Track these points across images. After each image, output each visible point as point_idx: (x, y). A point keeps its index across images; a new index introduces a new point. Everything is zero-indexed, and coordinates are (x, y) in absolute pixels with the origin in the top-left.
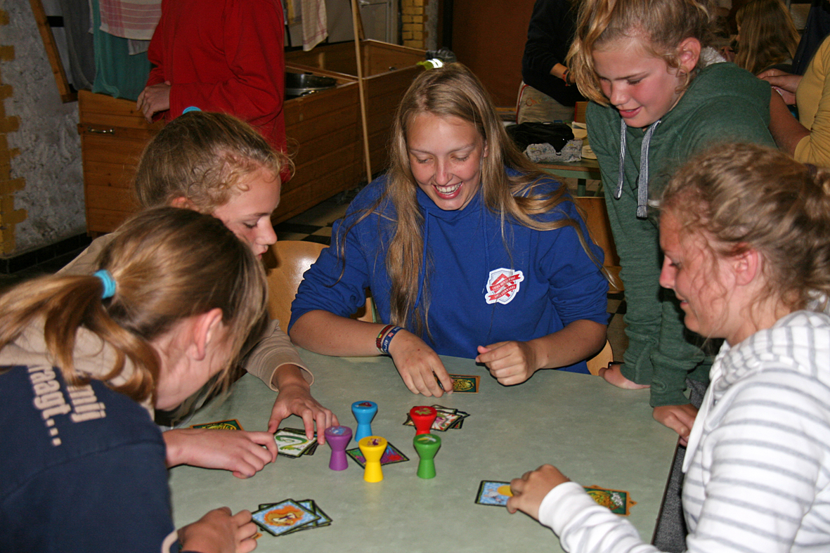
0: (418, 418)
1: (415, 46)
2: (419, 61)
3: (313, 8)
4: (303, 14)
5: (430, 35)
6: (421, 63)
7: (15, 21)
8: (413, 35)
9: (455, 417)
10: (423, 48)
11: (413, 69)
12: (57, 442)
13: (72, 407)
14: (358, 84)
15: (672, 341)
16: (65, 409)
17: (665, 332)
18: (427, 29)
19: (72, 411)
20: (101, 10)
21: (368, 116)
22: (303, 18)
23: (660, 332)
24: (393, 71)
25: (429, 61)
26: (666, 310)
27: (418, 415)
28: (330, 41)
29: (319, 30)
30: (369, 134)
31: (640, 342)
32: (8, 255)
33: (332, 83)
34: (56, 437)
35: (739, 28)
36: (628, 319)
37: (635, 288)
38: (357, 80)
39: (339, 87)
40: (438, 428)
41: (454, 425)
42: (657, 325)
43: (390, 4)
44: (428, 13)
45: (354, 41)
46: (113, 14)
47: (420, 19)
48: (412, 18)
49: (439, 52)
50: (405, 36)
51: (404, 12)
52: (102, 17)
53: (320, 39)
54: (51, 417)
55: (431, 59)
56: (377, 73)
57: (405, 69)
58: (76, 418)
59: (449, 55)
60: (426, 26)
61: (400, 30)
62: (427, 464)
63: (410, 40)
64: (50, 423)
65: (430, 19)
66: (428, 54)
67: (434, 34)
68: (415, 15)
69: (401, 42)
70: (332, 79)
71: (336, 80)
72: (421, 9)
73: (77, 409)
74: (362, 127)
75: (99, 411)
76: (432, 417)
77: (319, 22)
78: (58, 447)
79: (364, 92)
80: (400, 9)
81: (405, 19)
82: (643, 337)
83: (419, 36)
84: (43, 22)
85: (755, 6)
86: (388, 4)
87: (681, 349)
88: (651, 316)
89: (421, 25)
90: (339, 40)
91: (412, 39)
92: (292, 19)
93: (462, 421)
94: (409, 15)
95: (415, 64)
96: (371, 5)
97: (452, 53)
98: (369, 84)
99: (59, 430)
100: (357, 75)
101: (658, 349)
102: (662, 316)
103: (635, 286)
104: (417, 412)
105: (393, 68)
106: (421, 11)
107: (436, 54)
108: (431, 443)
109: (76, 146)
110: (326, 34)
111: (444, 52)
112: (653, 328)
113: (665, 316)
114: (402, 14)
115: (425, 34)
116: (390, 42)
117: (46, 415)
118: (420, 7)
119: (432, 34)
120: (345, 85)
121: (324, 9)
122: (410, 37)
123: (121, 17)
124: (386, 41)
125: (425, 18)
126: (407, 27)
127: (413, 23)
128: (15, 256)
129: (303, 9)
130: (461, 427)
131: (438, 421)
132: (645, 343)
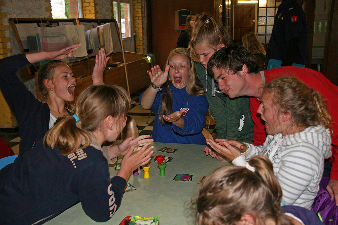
0: (158, 159)
1: (141, 53)
2: (143, 57)
3: (108, 42)
4: (105, 44)
5: (145, 49)
6: (144, 58)
7: (14, 51)
8: (140, 49)
9: (169, 159)
10: (143, 53)
11: (141, 60)
12: (75, 167)
13: (77, 156)
14: (124, 66)
15: (230, 132)
16: (76, 157)
17: (228, 130)
18: (144, 47)
19: (78, 157)
20: (41, 46)
21: (128, 76)
22: (106, 45)
23: (226, 130)
24: (135, 61)
25: (146, 57)
26: (227, 123)
27: (158, 158)
28: (114, 52)
29: (111, 49)
30: (128, 82)
31: (221, 134)
32: (13, 127)
33: (116, 65)
34: (75, 166)
35: (243, 42)
36: (217, 128)
37: (217, 118)
38: (124, 64)
39: (118, 67)
40: (164, 162)
41: (169, 161)
42: (225, 128)
43: (132, 40)
44: (144, 42)
45: (122, 52)
46: (45, 47)
47: (142, 44)
48: (139, 44)
49: (149, 54)
50: (137, 50)
51: (136, 42)
52: (42, 48)
53: (111, 52)
54: (73, 160)
55: (147, 56)
56: (129, 62)
57: (138, 60)
58: (79, 159)
59: (152, 55)
60: (144, 46)
61: (135, 48)
62: (162, 171)
63: (139, 51)
64: (73, 162)
65: (145, 44)
66: (145, 55)
67: (147, 49)
68: (140, 43)
69: (136, 52)
70: (116, 64)
71: (117, 64)
72: (142, 41)
73: (79, 157)
74: (126, 79)
75: (85, 156)
76: (163, 158)
77: (111, 46)
78: (76, 168)
79: (126, 68)
80: (135, 41)
81: (137, 44)
82: (222, 132)
83: (142, 50)
84: (23, 51)
85: (247, 36)
86: (131, 40)
87: (233, 134)
88: (223, 126)
89: (142, 46)
90: (117, 52)
91: (140, 51)
92: (102, 46)
93: (171, 160)
94: (138, 43)
95: (141, 58)
96: (126, 40)
97: (153, 54)
98: (127, 65)
99: (75, 164)
100: (124, 63)
101: (227, 135)
102: (226, 125)
103: (217, 117)
104: (158, 157)
105: (135, 60)
106: (142, 42)
107: (148, 55)
108: (163, 165)
109: (34, 90)
110: (113, 50)
111: (151, 54)
112: (224, 129)
113: (227, 125)
114: (136, 43)
115: (144, 49)
116: (132, 52)
117: (71, 160)
118: (141, 40)
119: (146, 49)
120: (120, 66)
121: (112, 42)
122: (139, 50)
123: (48, 48)
124: (131, 51)
125: (143, 44)
126: (137, 47)
127: (139, 46)
128: (16, 127)
129: (105, 42)
130: (171, 162)
131: (164, 161)
132: (223, 133)
